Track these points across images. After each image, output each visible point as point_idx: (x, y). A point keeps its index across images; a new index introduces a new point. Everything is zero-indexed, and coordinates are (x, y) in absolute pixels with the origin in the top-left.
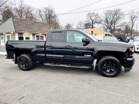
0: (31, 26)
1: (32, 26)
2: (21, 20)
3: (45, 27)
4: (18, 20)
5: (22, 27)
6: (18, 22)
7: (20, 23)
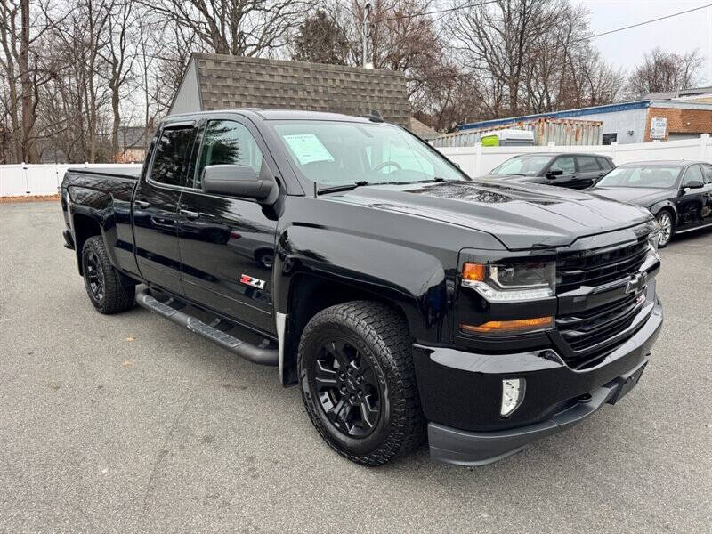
0: (291, 93)
1: (295, 91)
2: (239, 64)
3: (377, 93)
4: (223, 66)
5: (238, 98)
6: (218, 78)
7: (229, 82)
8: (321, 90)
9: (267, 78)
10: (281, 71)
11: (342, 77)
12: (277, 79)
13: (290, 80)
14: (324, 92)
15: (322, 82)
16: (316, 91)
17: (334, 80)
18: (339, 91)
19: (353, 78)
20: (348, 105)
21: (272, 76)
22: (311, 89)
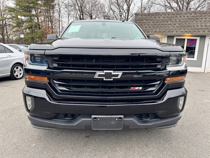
1: (167, 22)
4: (143, 16)
5: (146, 26)
6: (141, 20)
8: (178, 20)
9: (158, 18)
10: (163, 16)
11: (188, 15)
12: (161, 18)
13: (166, 18)
14: (179, 21)
15: (179, 18)
16: (176, 21)
17: (184, 17)
18: (185, 20)
19: (193, 15)
20: (189, 25)
21: (159, 18)
22: (174, 20)
